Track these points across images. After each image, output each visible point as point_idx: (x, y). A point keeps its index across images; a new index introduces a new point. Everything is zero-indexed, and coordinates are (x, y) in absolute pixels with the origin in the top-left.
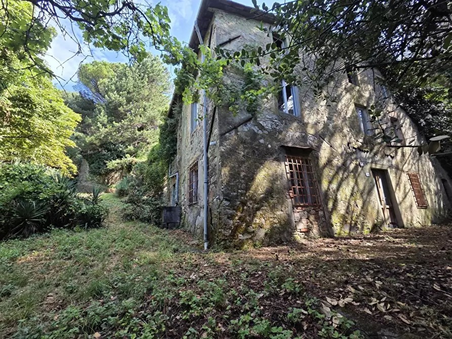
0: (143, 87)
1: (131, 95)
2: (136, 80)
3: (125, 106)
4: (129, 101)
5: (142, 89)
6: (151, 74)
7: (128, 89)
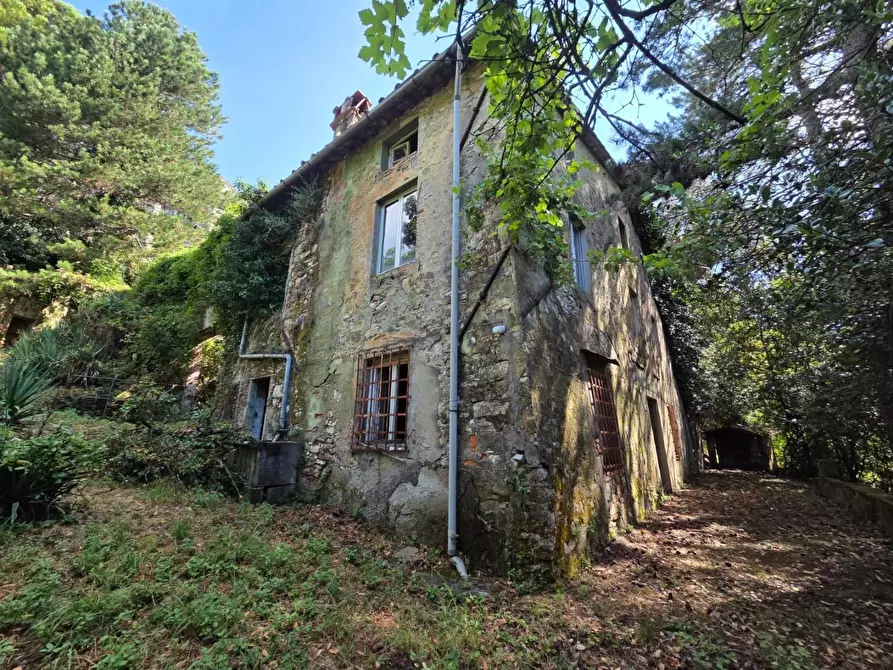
0: (144, 95)
1: (98, 101)
2: (121, 70)
3: (72, 126)
4: (89, 115)
5: (140, 99)
6: (172, 72)
7: (93, 82)
